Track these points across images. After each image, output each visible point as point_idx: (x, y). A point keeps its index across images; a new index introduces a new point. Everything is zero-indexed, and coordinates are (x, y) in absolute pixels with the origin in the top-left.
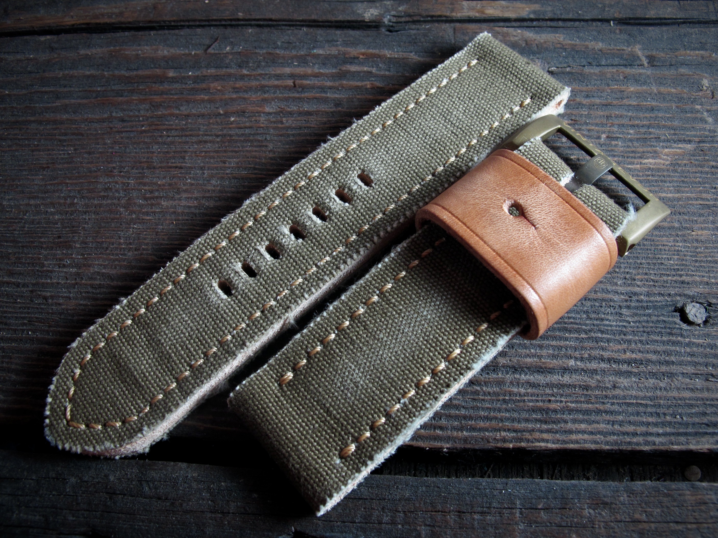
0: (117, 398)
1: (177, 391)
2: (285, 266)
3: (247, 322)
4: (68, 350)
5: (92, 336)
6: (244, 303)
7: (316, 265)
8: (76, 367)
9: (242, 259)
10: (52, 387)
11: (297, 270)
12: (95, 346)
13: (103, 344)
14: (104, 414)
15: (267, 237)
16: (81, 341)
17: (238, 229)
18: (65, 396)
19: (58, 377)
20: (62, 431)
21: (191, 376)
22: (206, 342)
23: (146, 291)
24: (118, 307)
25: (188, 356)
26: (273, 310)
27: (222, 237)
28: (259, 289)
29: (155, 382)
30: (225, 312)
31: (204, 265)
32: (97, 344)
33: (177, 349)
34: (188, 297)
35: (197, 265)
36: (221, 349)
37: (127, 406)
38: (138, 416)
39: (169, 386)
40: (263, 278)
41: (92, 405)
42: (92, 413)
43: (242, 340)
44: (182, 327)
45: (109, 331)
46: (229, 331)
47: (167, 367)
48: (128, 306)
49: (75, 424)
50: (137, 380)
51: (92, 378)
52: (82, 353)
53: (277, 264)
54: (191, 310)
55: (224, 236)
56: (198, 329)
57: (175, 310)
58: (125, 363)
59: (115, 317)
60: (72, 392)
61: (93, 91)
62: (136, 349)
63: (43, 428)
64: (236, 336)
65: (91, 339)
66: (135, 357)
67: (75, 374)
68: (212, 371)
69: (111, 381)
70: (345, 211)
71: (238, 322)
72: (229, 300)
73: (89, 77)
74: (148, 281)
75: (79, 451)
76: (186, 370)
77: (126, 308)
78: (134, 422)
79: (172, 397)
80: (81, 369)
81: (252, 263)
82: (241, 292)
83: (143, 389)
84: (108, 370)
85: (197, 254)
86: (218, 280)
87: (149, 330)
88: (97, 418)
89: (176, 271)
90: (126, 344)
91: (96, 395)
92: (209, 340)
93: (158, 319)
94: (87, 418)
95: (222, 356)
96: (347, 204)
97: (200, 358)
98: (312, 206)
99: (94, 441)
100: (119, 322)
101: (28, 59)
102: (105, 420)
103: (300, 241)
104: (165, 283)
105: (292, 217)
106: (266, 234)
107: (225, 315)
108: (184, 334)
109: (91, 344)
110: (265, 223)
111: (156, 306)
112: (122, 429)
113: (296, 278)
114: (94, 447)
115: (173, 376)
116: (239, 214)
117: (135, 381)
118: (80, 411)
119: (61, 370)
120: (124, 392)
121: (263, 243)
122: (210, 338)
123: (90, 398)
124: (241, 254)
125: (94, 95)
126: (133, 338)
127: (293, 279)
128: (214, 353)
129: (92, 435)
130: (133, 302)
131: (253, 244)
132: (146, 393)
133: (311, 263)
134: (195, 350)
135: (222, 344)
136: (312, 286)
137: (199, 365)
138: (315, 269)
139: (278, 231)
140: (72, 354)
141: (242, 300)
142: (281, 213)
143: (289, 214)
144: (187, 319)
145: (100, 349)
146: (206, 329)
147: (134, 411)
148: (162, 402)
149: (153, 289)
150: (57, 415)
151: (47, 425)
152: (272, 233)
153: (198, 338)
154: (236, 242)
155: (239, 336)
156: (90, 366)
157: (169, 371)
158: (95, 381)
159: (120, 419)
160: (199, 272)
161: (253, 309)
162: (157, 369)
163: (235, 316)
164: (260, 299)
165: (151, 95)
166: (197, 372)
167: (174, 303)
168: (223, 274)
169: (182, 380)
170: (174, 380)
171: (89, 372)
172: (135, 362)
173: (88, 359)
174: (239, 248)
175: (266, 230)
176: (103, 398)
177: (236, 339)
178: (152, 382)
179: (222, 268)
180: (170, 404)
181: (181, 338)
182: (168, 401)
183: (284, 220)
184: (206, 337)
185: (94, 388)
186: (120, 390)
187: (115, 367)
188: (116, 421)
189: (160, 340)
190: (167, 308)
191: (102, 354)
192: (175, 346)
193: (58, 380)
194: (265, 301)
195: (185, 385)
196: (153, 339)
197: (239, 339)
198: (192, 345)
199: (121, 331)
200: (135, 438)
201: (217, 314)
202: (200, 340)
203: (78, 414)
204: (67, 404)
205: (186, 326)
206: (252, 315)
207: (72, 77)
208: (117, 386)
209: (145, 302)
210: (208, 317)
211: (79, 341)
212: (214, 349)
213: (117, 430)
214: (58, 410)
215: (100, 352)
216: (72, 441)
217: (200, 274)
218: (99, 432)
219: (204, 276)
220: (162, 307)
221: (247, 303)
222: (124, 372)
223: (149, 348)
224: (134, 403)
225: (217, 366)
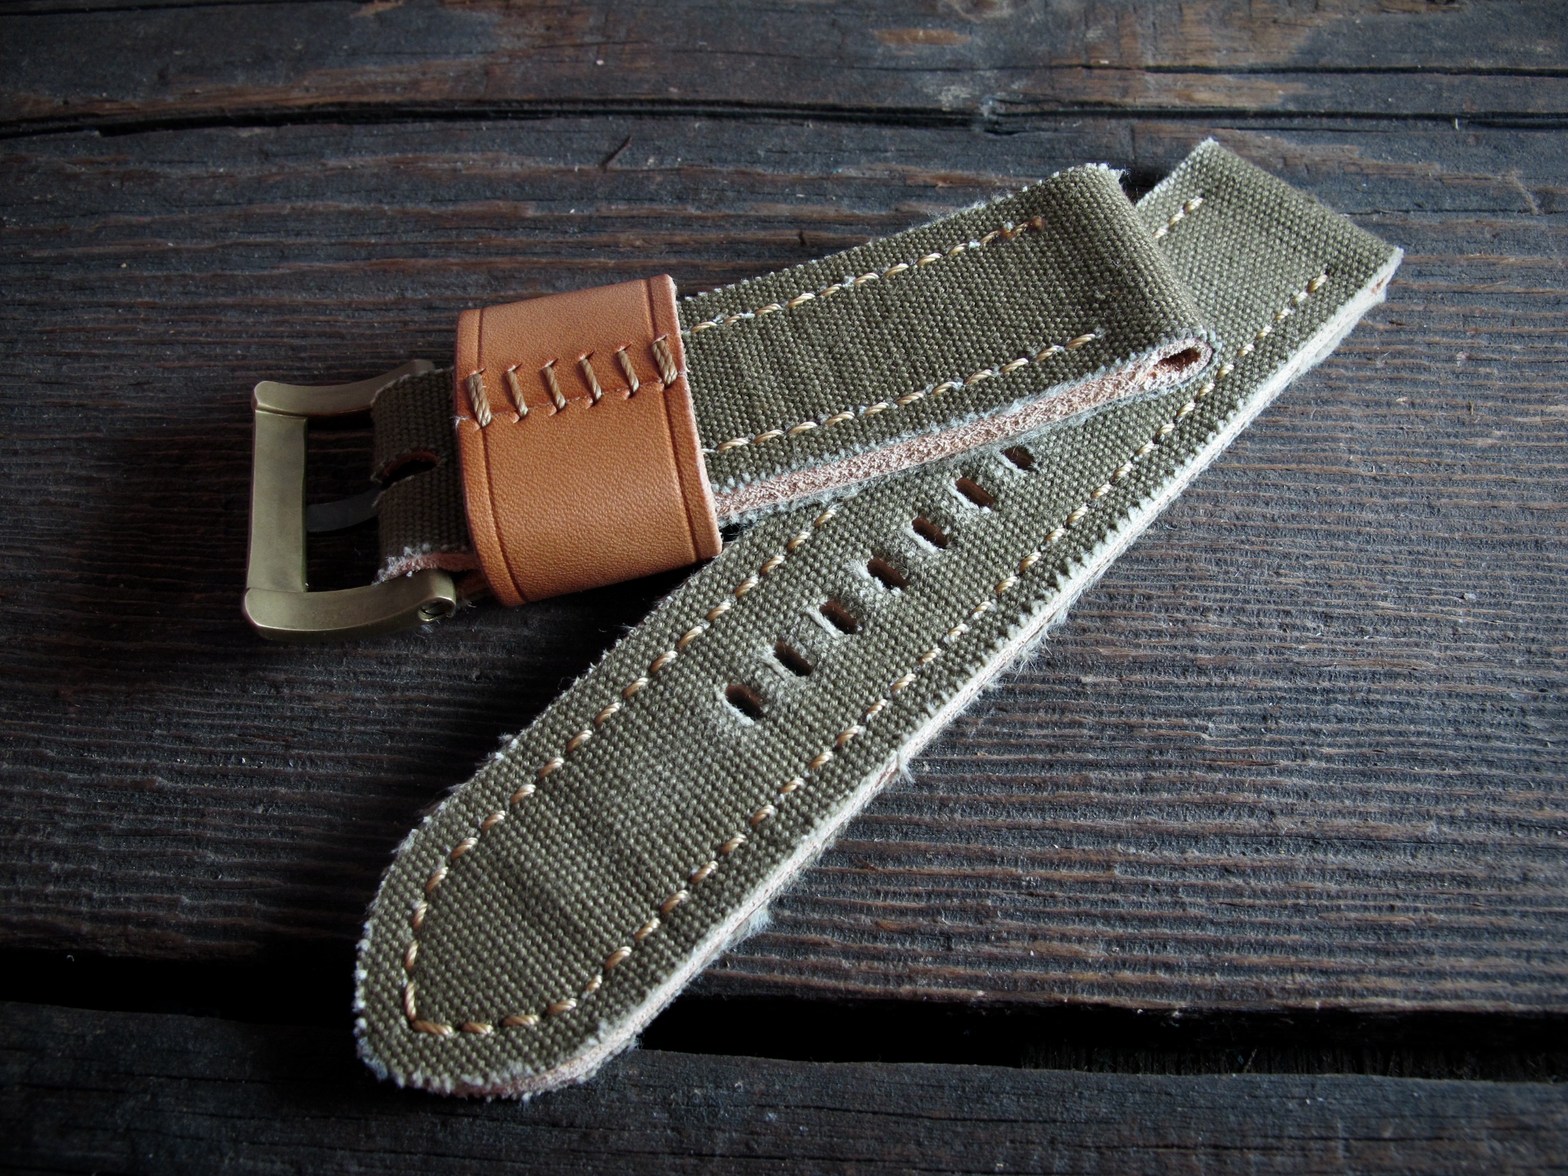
0: (525, 961)
1: (664, 936)
2: (872, 649)
3: (807, 774)
4: (391, 859)
5: (446, 823)
7: (941, 644)
8: (416, 897)
9: (774, 636)
10: (365, 945)
11: (901, 655)
12: (455, 848)
13: (472, 842)
14: (497, 1000)
15: (822, 587)
16: (422, 836)
17: (753, 573)
18: (398, 963)
19: (376, 921)
20: (400, 1044)
21: (693, 901)
22: (720, 823)
23: (562, 718)
24: (499, 756)
25: (680, 858)
26: (861, 744)
27: (720, 591)
28: (823, 700)
29: (611, 919)
30: (754, 754)
31: (688, 654)
32: (461, 842)
33: (653, 843)
34: (662, 725)
35: (673, 654)
36: (756, 837)
37: (551, 977)
38: (579, 998)
39: (644, 926)
40: (828, 677)
41: (466, 981)
42: (468, 999)
43: (803, 815)
44: (659, 794)
45: (485, 810)
46: (768, 797)
47: (633, 883)
48: (523, 754)
49: (430, 1025)
50: (568, 918)
51: (459, 917)
52: (426, 864)
53: (855, 646)
54: (674, 754)
55: (725, 588)
56: (696, 796)
57: (636, 758)
58: (535, 880)
59: (496, 779)
60: (413, 953)
62: (555, 848)
63: (354, 1040)
64: (787, 806)
65: (444, 831)
66: (557, 865)
67: (415, 912)
68: (742, 886)
69: (504, 924)
70: (983, 525)
71: (787, 774)
72: (759, 727)
74: (564, 695)
75: (449, 1086)
76: (679, 889)
77: (520, 758)
78: (572, 1013)
79: (656, 950)
80: (426, 899)
81: (798, 645)
82: (784, 710)
83: (584, 937)
84: (495, 897)
85: (669, 631)
86: (725, 685)
87: (581, 804)
88: (482, 1008)
89: (624, 670)
90: (530, 838)
91: (474, 957)
92: (726, 820)
93: (599, 778)
94: (458, 1010)
95: (760, 853)
96: (986, 510)
97: (709, 859)
98: (911, 515)
99: (482, 1063)
100: (505, 789)
102: (500, 1011)
103: (897, 591)
104: (604, 697)
105: (872, 543)
106: (820, 580)
107: (756, 763)
108: (666, 808)
109: (446, 841)
110: (815, 557)
111: (590, 750)
112: (544, 1030)
113: (900, 673)
114: (486, 1077)
115: (652, 903)
116: (751, 539)
117: (563, 921)
118: (439, 997)
119: (381, 905)
120: (539, 947)
121: (815, 601)
122: (728, 815)
123: (459, 966)
124: (770, 627)
126: (545, 824)
127: (894, 675)
128: (741, 846)
129: (474, 1049)
130: (533, 744)
131: (794, 605)
132: (592, 944)
133: (929, 639)
134: (696, 843)
135: (755, 825)
136: (939, 687)
137: (709, 876)
138: (937, 650)
139: (847, 573)
140: (403, 867)
141: (789, 726)
142: (847, 535)
143: (863, 537)
144: (667, 774)
145: (468, 852)
146: (716, 795)
147: (569, 987)
148: (634, 964)
149: (576, 711)
150: (384, 1008)
151: (363, 1033)
152: (832, 577)
153: (700, 816)
154: (754, 600)
155: (792, 806)
156: (450, 893)
157: (641, 893)
158: (465, 926)
159: (537, 1008)
160: (680, 670)
161: (816, 745)
162: (611, 890)
163: (778, 763)
164: (828, 722)
165: (490, 254)
166: (707, 892)
167: (632, 741)
168: (736, 672)
169: (674, 911)
170: (653, 913)
171: (450, 906)
172: (558, 876)
173: (442, 877)
174: (764, 614)
175: (818, 572)
176: (492, 962)
177: (788, 813)
178: (605, 919)
179: (733, 659)
180: (653, 967)
181: (661, 818)
182: (645, 959)
183: (855, 549)
184: (719, 812)
185: (467, 942)
186: (529, 942)
187: (510, 891)
188: (527, 1013)
189: (611, 826)
190: (617, 754)
191: (474, 865)
192: (648, 836)
193: (376, 929)
194: (840, 726)
195: (683, 921)
196: (595, 824)
197: (794, 812)
198: (687, 832)
199: (513, 810)
200: (581, 1047)
201: (737, 760)
202: (704, 820)
203: (434, 1002)
204: (405, 981)
205: (669, 791)
206: (814, 758)
207: (312, 214)
208: (521, 934)
209: (561, 742)
210: (716, 767)
211: (417, 837)
212: (740, 838)
213: (534, 1034)
214: (386, 995)
215: (468, 859)
216: (428, 1065)
217: (682, 675)
218: (490, 1041)
219: (693, 677)
220: (605, 752)
221: (801, 732)
222: (533, 901)
223: (585, 845)
224: (566, 969)
225: (753, 875)
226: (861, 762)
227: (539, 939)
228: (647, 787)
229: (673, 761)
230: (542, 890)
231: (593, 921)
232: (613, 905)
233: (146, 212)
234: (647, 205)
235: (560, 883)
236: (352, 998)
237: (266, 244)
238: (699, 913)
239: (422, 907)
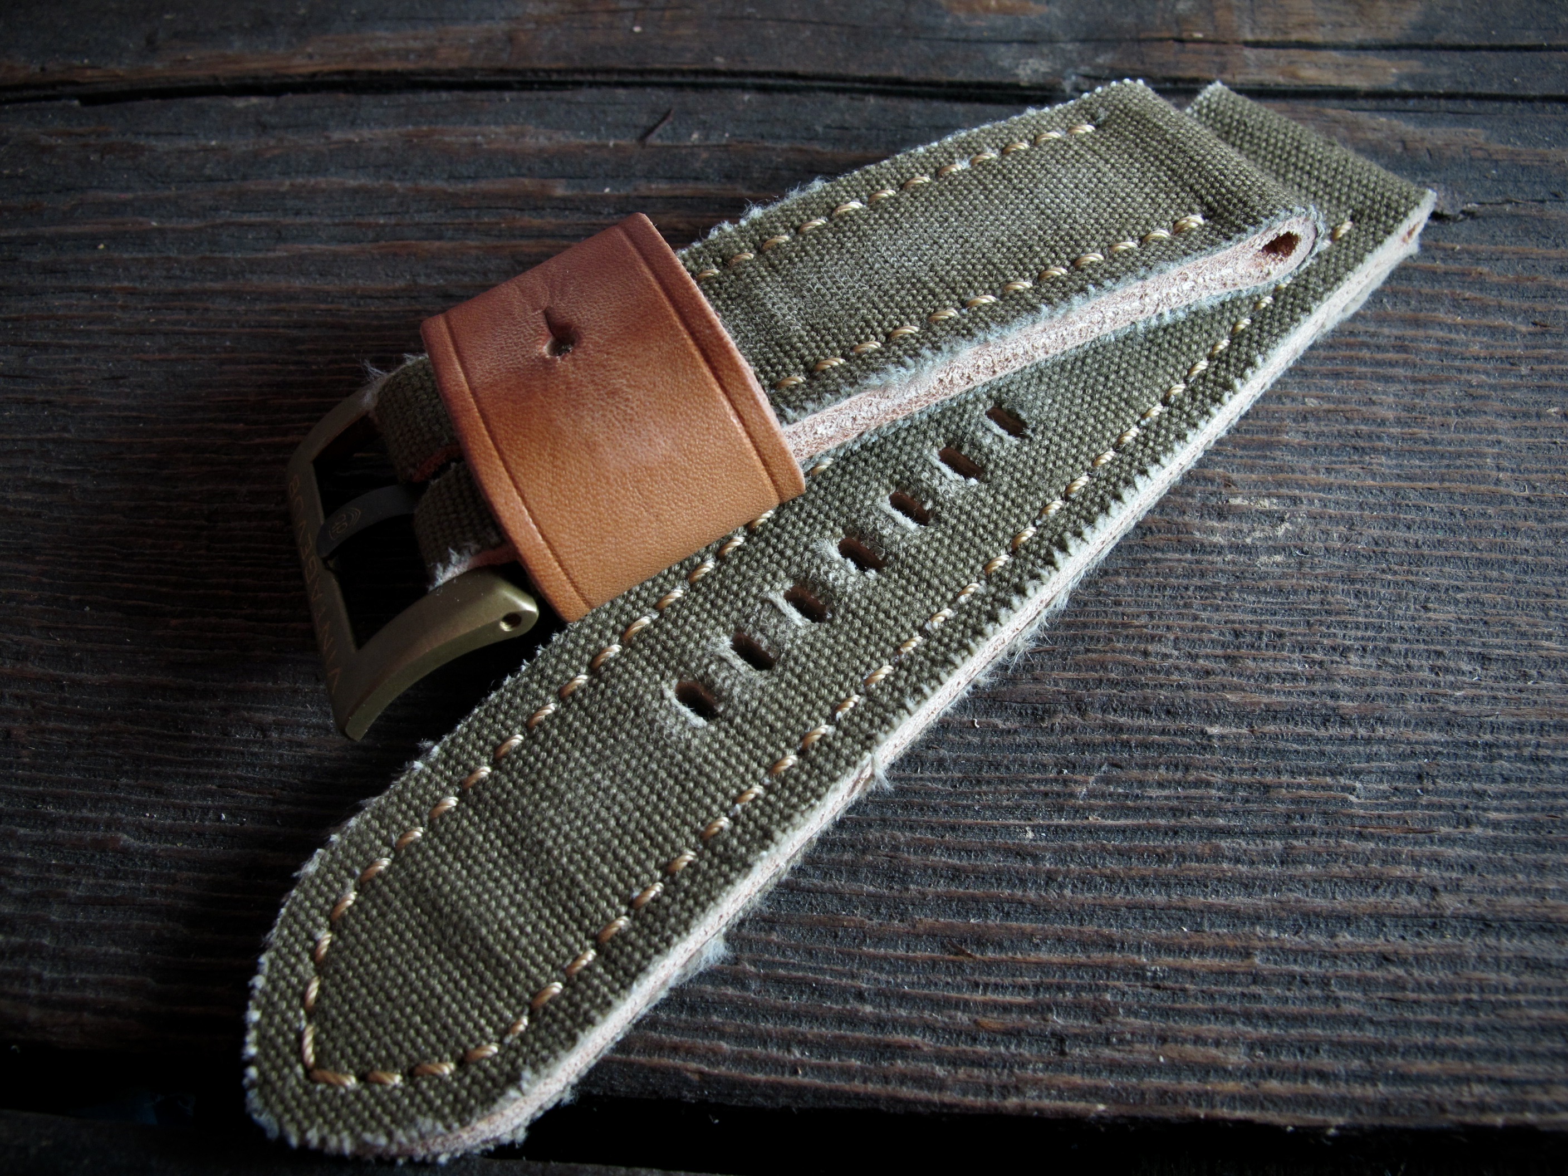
0: (440, 999)
1: (600, 970)
2: (842, 638)
3: (767, 781)
4: (294, 882)
5: (356, 842)
6: (753, 733)
7: (922, 631)
8: (319, 927)
9: (731, 626)
10: (260, 981)
11: (876, 645)
12: (364, 869)
13: (386, 862)
14: (407, 1045)
15: (786, 570)
16: (328, 857)
17: (709, 556)
18: (296, 1002)
19: (273, 954)
20: (294, 1096)
21: (634, 929)
22: (665, 839)
23: (490, 721)
24: (418, 765)
25: (620, 878)
26: (829, 746)
27: (672, 577)
28: (786, 697)
29: (539, 951)
30: (706, 759)
31: (633, 647)
32: (372, 863)
33: (589, 861)
34: (602, 728)
35: (616, 648)
36: (708, 854)
37: (469, 1018)
38: (500, 1042)
39: (577, 958)
40: (792, 670)
41: (372, 1023)
42: (374, 1044)
43: (762, 828)
44: (597, 806)
45: (400, 826)
46: (722, 808)
47: (565, 908)
48: (445, 763)
49: (329, 1075)
50: (489, 949)
51: (366, 950)
52: (331, 889)
53: (823, 635)
54: (615, 761)
55: (677, 574)
56: (638, 808)
57: (572, 765)
58: (454, 906)
59: (413, 792)
60: (313, 991)
61: (369, 226)
62: (477, 869)
63: (243, 1092)
64: (744, 818)
65: (353, 851)
66: (479, 889)
67: (317, 943)
68: (690, 911)
69: (418, 958)
70: (970, 498)
71: (743, 781)
72: (713, 728)
73: (355, 191)
74: (493, 695)
75: (348, 1146)
76: (618, 915)
77: (441, 767)
78: (492, 1060)
79: (590, 986)
80: (331, 929)
81: (759, 635)
82: (742, 708)
83: (508, 971)
84: (408, 926)
85: (612, 622)
86: (675, 682)
87: (509, 818)
88: (390, 1055)
89: (562, 667)
90: (450, 858)
91: (382, 996)
92: (673, 835)
93: (529, 789)
94: (362, 1057)
95: (712, 873)
96: (973, 481)
97: (653, 880)
98: (888, 489)
99: (387, 1120)
100: (424, 802)
101: (206, 150)
102: (410, 1058)
103: (872, 573)
104: (537, 697)
105: (843, 520)
106: (785, 563)
107: (708, 769)
108: (604, 822)
109: (355, 862)
110: (778, 537)
111: (520, 757)
112: (460, 1080)
113: (874, 664)
114: (390, 1135)
115: (586, 931)
117: (484, 953)
118: (341, 1042)
119: (280, 936)
120: (456, 983)
121: (778, 586)
122: (675, 829)
123: (365, 1005)
124: (727, 615)
125: (371, 235)
127: (868, 667)
128: (690, 864)
129: (379, 1102)
130: (456, 751)
131: (754, 590)
132: (516, 980)
133: (909, 626)
134: (638, 862)
135: (706, 840)
136: (919, 680)
137: (653, 900)
138: (918, 639)
139: (814, 553)
140: (306, 893)
141: (747, 727)
142: (815, 512)
143: (834, 514)
144: (607, 782)
145: (380, 875)
146: (662, 806)
147: (489, 1030)
148: (564, 1003)
149: (506, 713)
150: (278, 1055)
151: (253, 1084)
152: (798, 559)
153: (643, 830)
154: (709, 586)
155: (749, 818)
156: (357, 922)
157: (575, 920)
158: (373, 960)
159: (453, 1054)
160: (624, 666)
161: (778, 748)
162: (540, 917)
163: (734, 769)
164: (792, 722)
165: (514, 237)
166: (650, 918)
167: (568, 746)
168: (687, 666)
169: (612, 941)
170: (588, 943)
171: (357, 936)
172: (480, 902)
173: (350, 903)
174: (720, 602)
175: (782, 553)
176: (401, 1001)
177: (744, 825)
178: (532, 950)
179: (684, 652)
180: (586, 1006)
181: (598, 833)
182: (578, 997)
183: (824, 527)
184: (665, 825)
185: (374, 977)
186: (445, 978)
187: (425, 919)
188: (441, 1060)
189: (541, 843)
190: (551, 761)
191: (386, 889)
192: (583, 854)
193: (272, 963)
194: (805, 726)
195: (622, 952)
196: (523, 841)
197: (751, 825)
198: (628, 848)
199: (431, 826)
200: (501, 1101)
201: (687, 766)
202: (648, 836)
203: (335, 1047)
204: (304, 1023)
205: (608, 802)
206: (775, 762)
207: (314, 191)
208: (436, 969)
209: (488, 748)
210: (663, 774)
211: (322, 858)
212: (689, 856)
213: (447, 1085)
214: (280, 1040)
215: (379, 882)
216: (325, 1122)
217: (626, 670)
218: (398, 1093)
219: (638, 673)
220: (537, 759)
221: (761, 733)
222: (451, 931)
223: (512, 865)
224: (487, 1008)
225: (703, 898)
226: (829, 767)
227: (457, 974)
228: (583, 798)
229: (614, 768)
230: (461, 918)
231: (518, 953)
232: (543, 934)
233: (128, 188)
234: (691, 185)
235: (482, 909)
236: (243, 1044)
237: (262, 224)
238: (641, 942)
239: (325, 938)
